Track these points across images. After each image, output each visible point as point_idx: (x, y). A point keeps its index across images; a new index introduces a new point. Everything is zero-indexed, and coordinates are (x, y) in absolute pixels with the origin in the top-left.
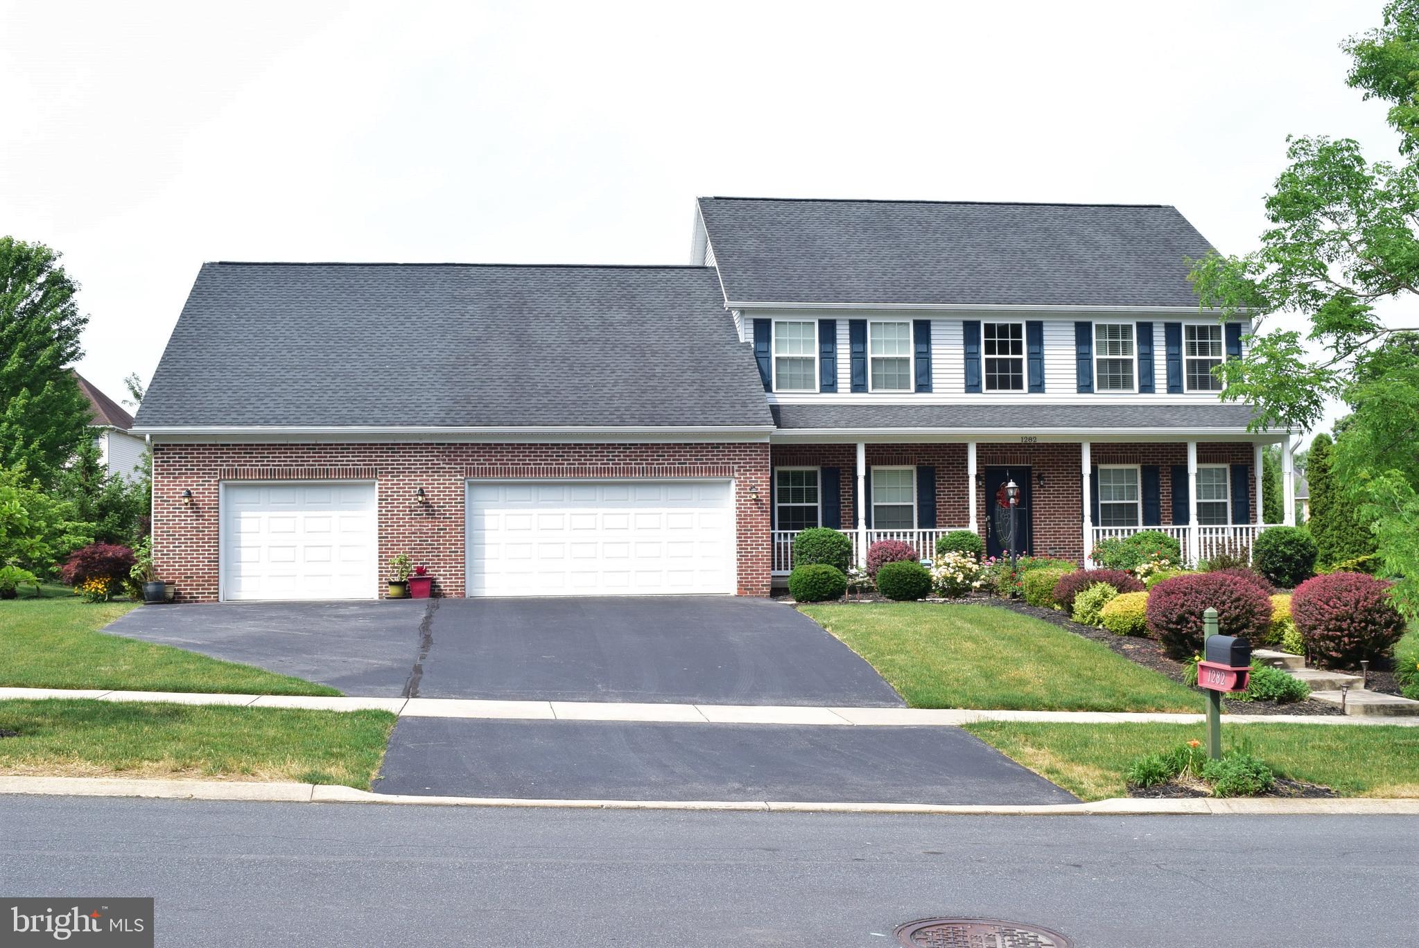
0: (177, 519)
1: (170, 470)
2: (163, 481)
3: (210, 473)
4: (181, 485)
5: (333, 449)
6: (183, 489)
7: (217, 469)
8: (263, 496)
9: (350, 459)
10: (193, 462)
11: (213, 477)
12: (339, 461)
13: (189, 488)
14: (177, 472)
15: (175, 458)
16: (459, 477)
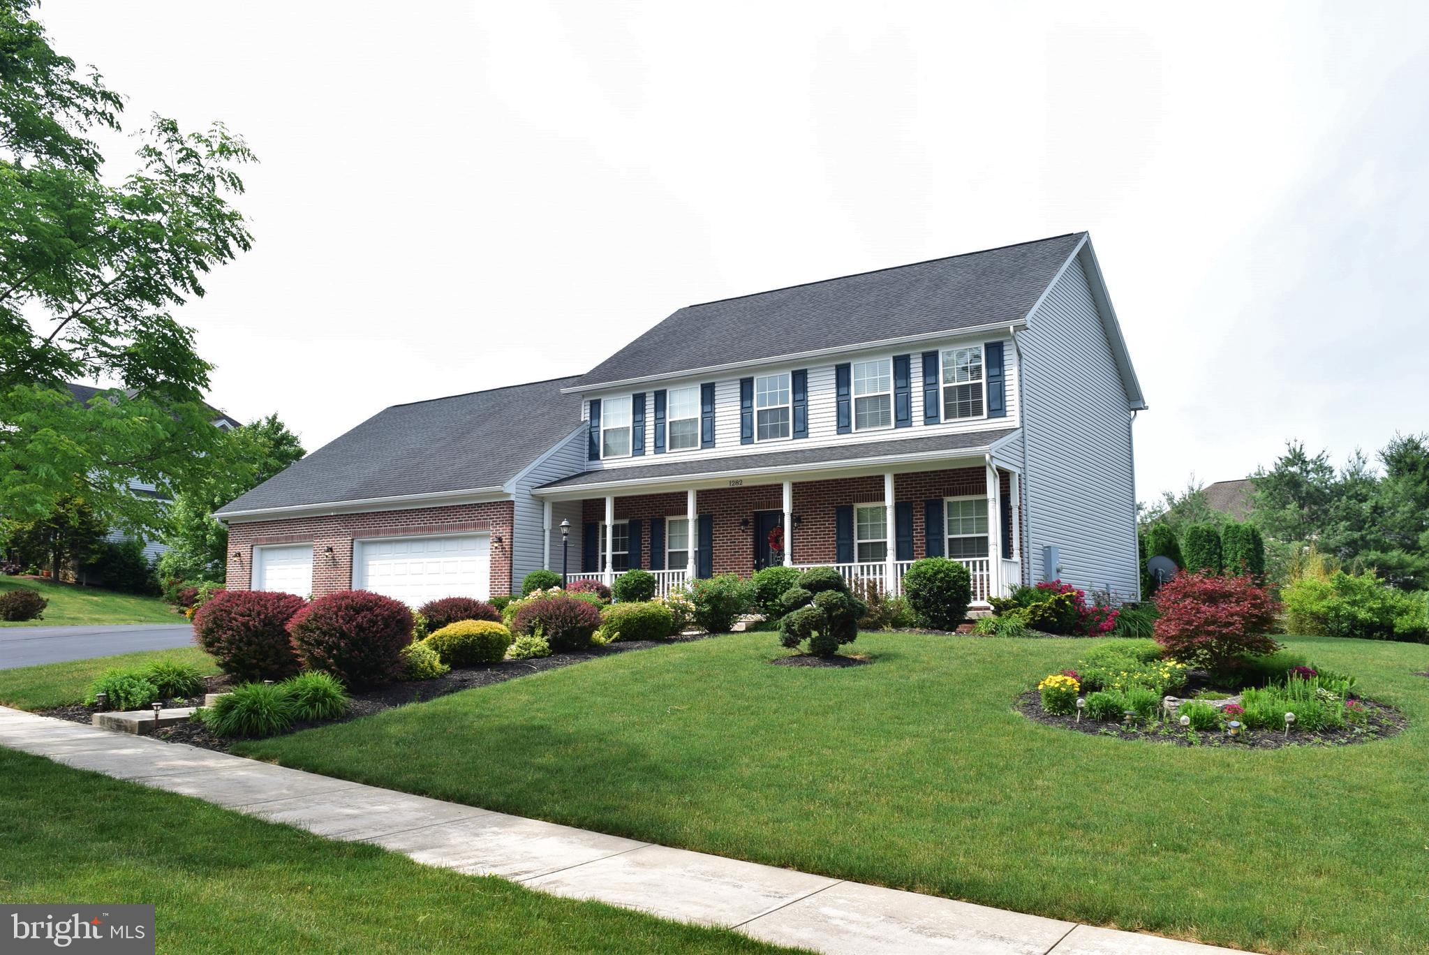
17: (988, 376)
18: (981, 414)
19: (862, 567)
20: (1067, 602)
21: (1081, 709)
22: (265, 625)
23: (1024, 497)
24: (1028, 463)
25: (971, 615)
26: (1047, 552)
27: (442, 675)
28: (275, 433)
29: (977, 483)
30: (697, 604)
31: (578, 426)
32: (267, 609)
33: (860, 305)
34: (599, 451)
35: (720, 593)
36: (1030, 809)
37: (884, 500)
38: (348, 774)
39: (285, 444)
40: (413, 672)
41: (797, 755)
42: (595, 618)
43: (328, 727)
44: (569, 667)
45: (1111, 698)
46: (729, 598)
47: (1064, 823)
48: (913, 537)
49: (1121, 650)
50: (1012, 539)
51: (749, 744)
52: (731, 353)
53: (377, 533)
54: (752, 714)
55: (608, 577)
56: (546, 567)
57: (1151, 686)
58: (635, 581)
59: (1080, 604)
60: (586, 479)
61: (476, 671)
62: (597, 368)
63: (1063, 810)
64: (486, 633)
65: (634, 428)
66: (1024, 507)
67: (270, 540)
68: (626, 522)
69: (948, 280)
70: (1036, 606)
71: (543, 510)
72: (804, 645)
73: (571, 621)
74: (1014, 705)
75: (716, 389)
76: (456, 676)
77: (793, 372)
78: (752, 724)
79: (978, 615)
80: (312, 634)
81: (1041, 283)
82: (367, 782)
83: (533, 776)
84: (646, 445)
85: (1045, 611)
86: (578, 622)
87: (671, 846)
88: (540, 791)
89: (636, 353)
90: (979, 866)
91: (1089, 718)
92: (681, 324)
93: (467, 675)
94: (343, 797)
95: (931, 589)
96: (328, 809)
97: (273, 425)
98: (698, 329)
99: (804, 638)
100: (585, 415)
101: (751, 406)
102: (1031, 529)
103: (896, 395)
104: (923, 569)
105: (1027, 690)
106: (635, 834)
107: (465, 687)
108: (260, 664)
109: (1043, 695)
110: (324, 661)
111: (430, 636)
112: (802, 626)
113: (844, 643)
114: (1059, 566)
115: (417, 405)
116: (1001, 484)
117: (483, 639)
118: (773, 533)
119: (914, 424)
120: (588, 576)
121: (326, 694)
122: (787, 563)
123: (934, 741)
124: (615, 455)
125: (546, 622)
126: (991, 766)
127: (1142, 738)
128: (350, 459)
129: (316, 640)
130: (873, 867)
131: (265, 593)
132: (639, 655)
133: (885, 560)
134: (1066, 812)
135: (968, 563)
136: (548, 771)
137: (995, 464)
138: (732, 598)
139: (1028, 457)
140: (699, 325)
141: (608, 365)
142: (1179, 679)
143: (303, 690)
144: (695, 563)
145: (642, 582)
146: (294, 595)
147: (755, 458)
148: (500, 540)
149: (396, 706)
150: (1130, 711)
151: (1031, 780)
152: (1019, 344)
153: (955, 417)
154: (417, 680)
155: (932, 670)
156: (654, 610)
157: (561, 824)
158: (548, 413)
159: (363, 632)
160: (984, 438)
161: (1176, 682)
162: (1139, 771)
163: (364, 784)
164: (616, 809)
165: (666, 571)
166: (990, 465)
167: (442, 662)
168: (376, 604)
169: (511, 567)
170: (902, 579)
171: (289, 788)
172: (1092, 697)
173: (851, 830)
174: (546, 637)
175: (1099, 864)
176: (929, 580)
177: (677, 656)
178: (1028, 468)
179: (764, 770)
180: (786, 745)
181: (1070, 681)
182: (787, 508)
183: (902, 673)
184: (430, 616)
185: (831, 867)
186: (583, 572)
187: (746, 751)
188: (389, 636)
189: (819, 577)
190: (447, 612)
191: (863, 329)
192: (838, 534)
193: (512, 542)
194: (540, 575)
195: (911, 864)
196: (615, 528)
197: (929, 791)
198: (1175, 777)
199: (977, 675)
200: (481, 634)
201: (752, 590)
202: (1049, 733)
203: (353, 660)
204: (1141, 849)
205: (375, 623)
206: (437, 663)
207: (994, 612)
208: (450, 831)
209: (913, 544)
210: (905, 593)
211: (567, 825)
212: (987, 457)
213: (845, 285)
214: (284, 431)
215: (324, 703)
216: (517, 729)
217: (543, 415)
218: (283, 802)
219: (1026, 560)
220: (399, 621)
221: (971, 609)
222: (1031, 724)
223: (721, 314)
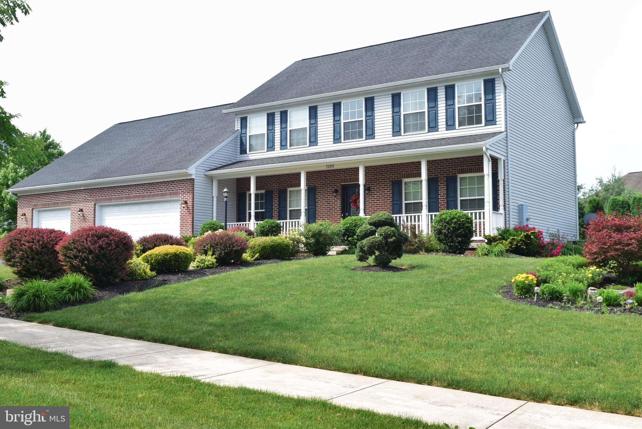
17: (486, 100)
18: (481, 123)
19: (407, 217)
20: (532, 237)
21: (537, 293)
22: (42, 248)
23: (506, 174)
24: (510, 153)
25: (473, 245)
26: (521, 208)
27: (151, 278)
28: (45, 141)
29: (478, 165)
30: (306, 238)
31: (234, 133)
32: (43, 238)
33: (407, 57)
34: (246, 149)
35: (320, 231)
36: (503, 344)
37: (421, 176)
38: (95, 329)
39: (52, 148)
40: (133, 276)
41: (365, 317)
42: (244, 245)
43: (83, 305)
44: (228, 273)
45: (555, 287)
46: (326, 235)
47: (523, 351)
48: (439, 199)
49: (563, 261)
50: (499, 199)
51: (336, 311)
52: (327, 87)
53: (110, 199)
54: (339, 296)
55: (252, 225)
56: (215, 219)
57: (581, 281)
58: (269, 226)
59: (540, 239)
60: (238, 165)
61: (172, 276)
62: (245, 97)
63: (523, 344)
64: (178, 252)
65: (268, 134)
66: (506, 180)
67: (44, 205)
68: (263, 191)
69: (461, 41)
70: (513, 239)
71: (212, 184)
72: (371, 260)
73: (230, 246)
74: (497, 292)
75: (318, 110)
76: (160, 278)
77: (365, 98)
78: (338, 301)
79: (478, 245)
80: (71, 252)
81: (519, 42)
82: (107, 333)
83: (206, 329)
84: (275, 144)
85: (518, 242)
86: (234, 247)
87: (289, 364)
88: (211, 336)
89: (268, 88)
90: (471, 372)
91: (542, 299)
92: (296, 71)
93: (166, 277)
94: (93, 341)
95: (449, 229)
96: (83, 346)
97: (44, 136)
98: (307, 73)
99: (371, 255)
100: (238, 126)
101: (340, 120)
102: (511, 194)
103: (429, 112)
104: (444, 216)
105: (505, 284)
106: (267, 357)
107: (165, 284)
108: (40, 271)
109: (514, 286)
110: (79, 268)
111: (144, 255)
112: (370, 247)
113: (395, 259)
114: (528, 217)
115: (133, 122)
116: (492, 166)
117: (176, 256)
118: (353, 197)
119: (439, 130)
120: (240, 224)
121: (81, 286)
122: (362, 214)
123: (447, 310)
124: (256, 151)
125: (214, 247)
126: (481, 323)
127: (574, 310)
128: (92, 156)
129: (74, 256)
130: (408, 373)
131: (42, 229)
132: (271, 266)
133: (421, 213)
134: (525, 346)
135: (472, 214)
136: (215, 326)
137: (489, 153)
138: (327, 235)
139: (510, 150)
140: (307, 71)
141: (252, 95)
142: (598, 277)
143: (67, 284)
144: (306, 216)
145: (273, 226)
146: (60, 231)
147: (342, 151)
148: (186, 203)
149: (123, 294)
150: (566, 294)
151: (505, 330)
152: (505, 80)
153: (465, 125)
154: (136, 280)
155: (448, 273)
156: (279, 241)
157: (223, 353)
158: (215, 126)
159: (103, 250)
160: (482, 137)
161: (596, 279)
162: (570, 326)
163: (105, 334)
164: (256, 344)
165: (288, 221)
166: (486, 153)
167: (151, 270)
168: (111, 234)
169: (193, 219)
170: (431, 222)
171: (59, 337)
172: (543, 286)
173: (396, 355)
174: (214, 256)
175: (542, 371)
176: (448, 223)
177: (294, 266)
178: (510, 156)
179: (345, 325)
180: (359, 312)
181: (531, 277)
182: (361, 181)
183: (430, 275)
184: (143, 245)
185: (383, 373)
186: (237, 222)
187: (334, 315)
188: (118, 253)
189: (380, 218)
190: (154, 242)
191: (409, 71)
192: (393, 197)
193: (193, 204)
194: (211, 224)
195: (431, 371)
196: (256, 195)
197: (443, 335)
198: (591, 329)
199: (475, 276)
200: (175, 253)
201: (340, 230)
202: (517, 306)
203: (97, 267)
204: (569, 364)
205: (110, 245)
206: (148, 270)
207: (487, 243)
208: (156, 356)
209: (439, 203)
210: (433, 231)
211: (227, 354)
212: (484, 149)
213: (398, 46)
214: (51, 140)
215: (80, 292)
216: (197, 305)
217: (211, 127)
218: (56, 343)
219: (507, 213)
220: (124, 244)
221: (473, 241)
222: (506, 302)
223: (321, 64)
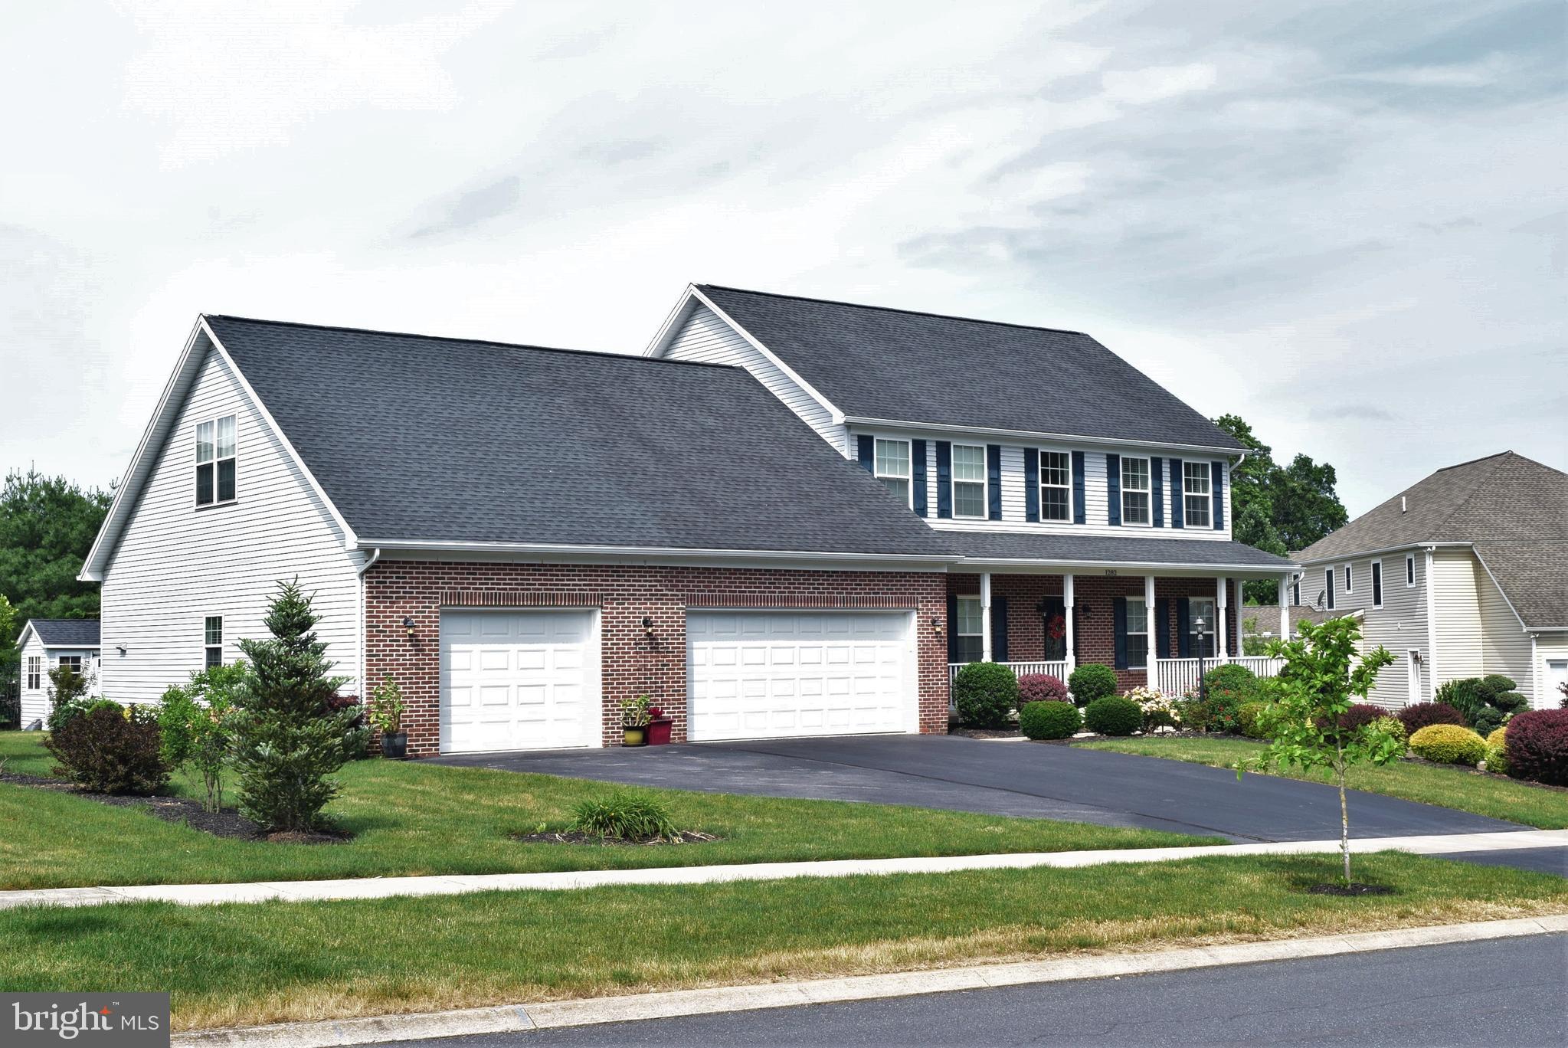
0: (395, 653)
1: (386, 592)
2: (379, 607)
3: (431, 598)
4: (398, 612)
5: (559, 570)
6: (401, 617)
7: (438, 593)
8: (475, 625)
9: (577, 582)
10: (412, 583)
11: (434, 603)
12: (566, 585)
13: (408, 615)
14: (394, 595)
15: (392, 577)
16: (681, 606)
